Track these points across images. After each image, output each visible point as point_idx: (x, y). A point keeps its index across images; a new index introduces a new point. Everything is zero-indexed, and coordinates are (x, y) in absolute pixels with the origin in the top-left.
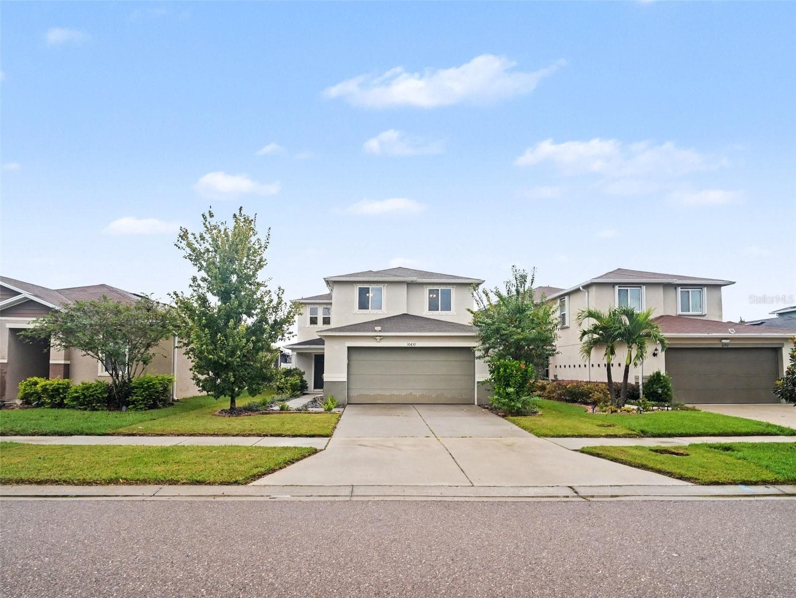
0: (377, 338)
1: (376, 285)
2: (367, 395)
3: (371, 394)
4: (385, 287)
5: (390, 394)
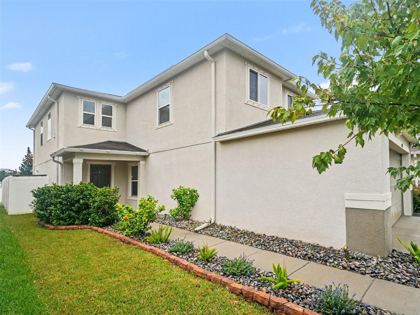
1: (263, 72)
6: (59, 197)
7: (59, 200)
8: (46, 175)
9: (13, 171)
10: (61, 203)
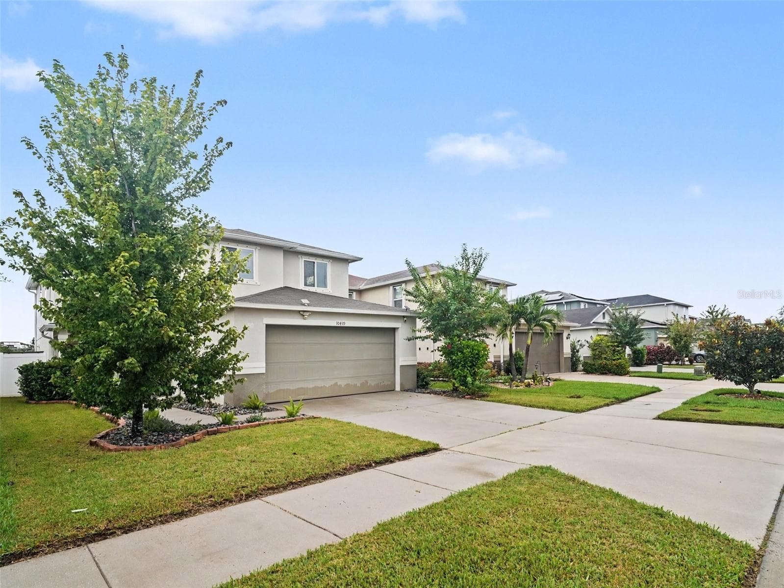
0: (305, 314)
1: (246, 245)
2: (287, 389)
3: (291, 388)
4: (257, 250)
5: (314, 386)
6: (40, 374)
7: (40, 376)
8: (43, 352)
9: (28, 345)
10: (42, 378)
